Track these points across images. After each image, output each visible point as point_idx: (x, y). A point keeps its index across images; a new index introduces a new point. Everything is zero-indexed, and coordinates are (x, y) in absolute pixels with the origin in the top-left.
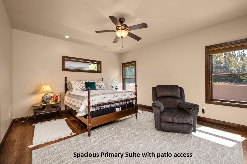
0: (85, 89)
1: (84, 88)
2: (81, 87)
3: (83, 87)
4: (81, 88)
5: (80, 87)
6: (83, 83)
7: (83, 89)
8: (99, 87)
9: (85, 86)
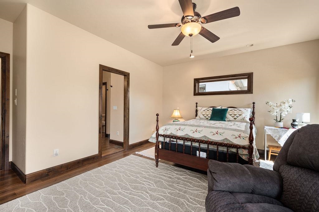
0: (209, 119)
1: (209, 117)
2: (205, 115)
3: (207, 115)
4: (205, 117)
5: (203, 115)
6: (210, 110)
7: (207, 117)
8: (233, 117)
9: (211, 114)
